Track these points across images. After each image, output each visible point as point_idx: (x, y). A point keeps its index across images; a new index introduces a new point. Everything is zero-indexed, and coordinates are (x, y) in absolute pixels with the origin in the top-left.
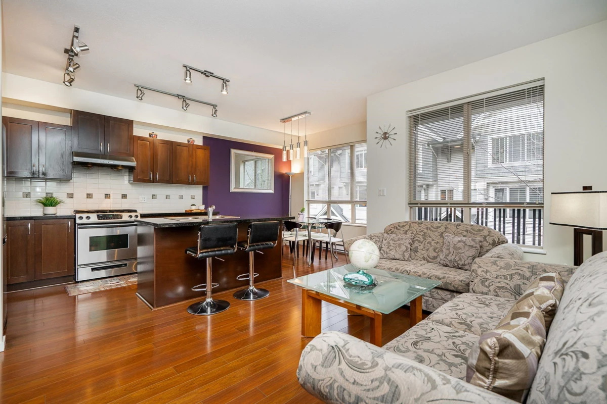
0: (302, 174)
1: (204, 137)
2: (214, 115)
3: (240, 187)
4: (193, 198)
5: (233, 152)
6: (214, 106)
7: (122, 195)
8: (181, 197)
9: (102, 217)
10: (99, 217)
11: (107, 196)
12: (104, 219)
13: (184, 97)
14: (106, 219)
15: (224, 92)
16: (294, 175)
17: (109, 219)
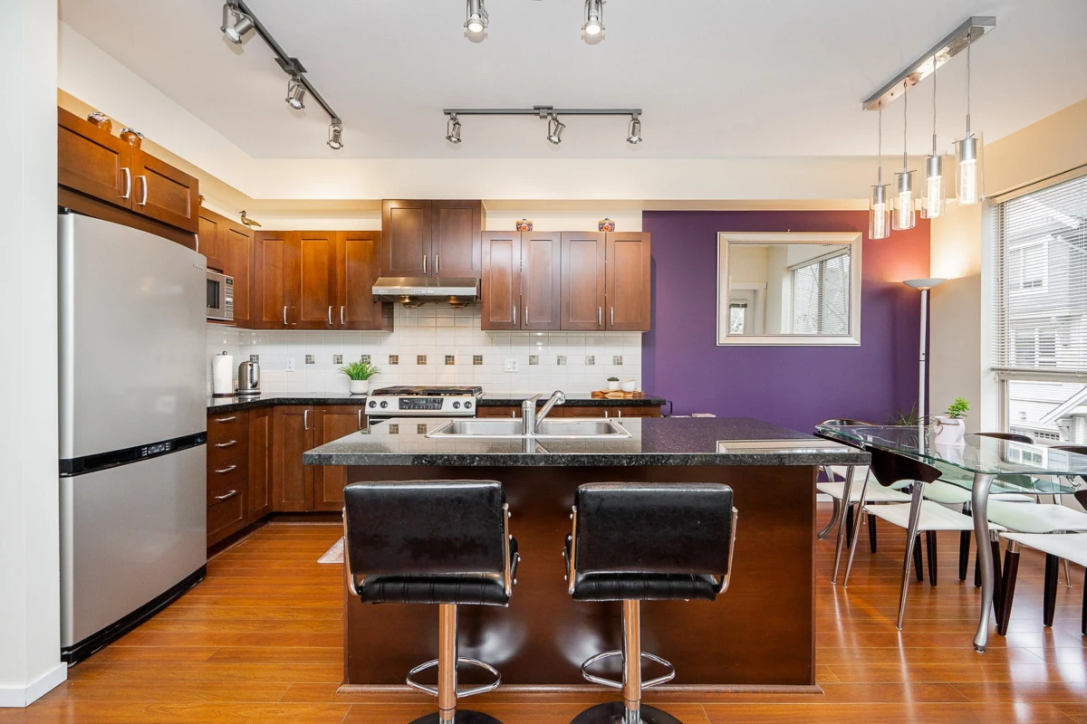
0: (973, 281)
1: (646, 214)
2: (634, 139)
3: (782, 332)
4: (619, 362)
5: (725, 238)
6: (634, 115)
7: (474, 356)
8: (592, 361)
9: (406, 403)
10: (402, 404)
11: (449, 360)
12: (409, 408)
13: (551, 108)
14: (414, 408)
15: (593, 30)
16: (943, 285)
17: (419, 408)
